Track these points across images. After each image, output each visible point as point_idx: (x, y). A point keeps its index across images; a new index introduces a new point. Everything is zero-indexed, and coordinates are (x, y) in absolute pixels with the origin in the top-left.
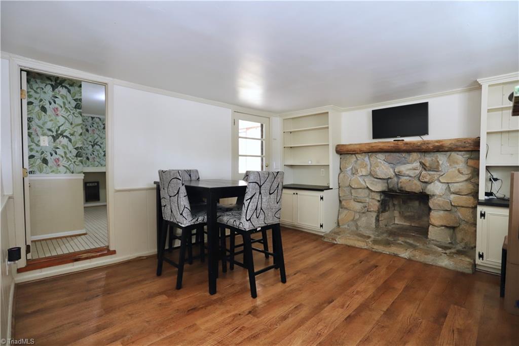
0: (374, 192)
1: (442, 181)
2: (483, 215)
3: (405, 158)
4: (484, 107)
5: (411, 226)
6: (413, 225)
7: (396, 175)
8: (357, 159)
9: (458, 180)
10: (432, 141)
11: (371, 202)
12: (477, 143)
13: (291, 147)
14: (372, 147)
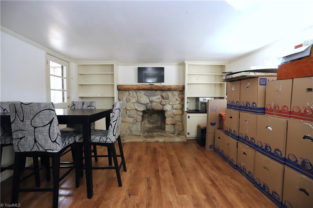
0: (139, 111)
1: (170, 104)
2: (189, 117)
3: (154, 93)
4: (187, 73)
5: (153, 127)
6: (154, 126)
7: (150, 102)
8: (129, 93)
9: (176, 103)
10: (167, 86)
11: (138, 117)
12: (184, 88)
13: (82, 85)
14: (139, 87)
